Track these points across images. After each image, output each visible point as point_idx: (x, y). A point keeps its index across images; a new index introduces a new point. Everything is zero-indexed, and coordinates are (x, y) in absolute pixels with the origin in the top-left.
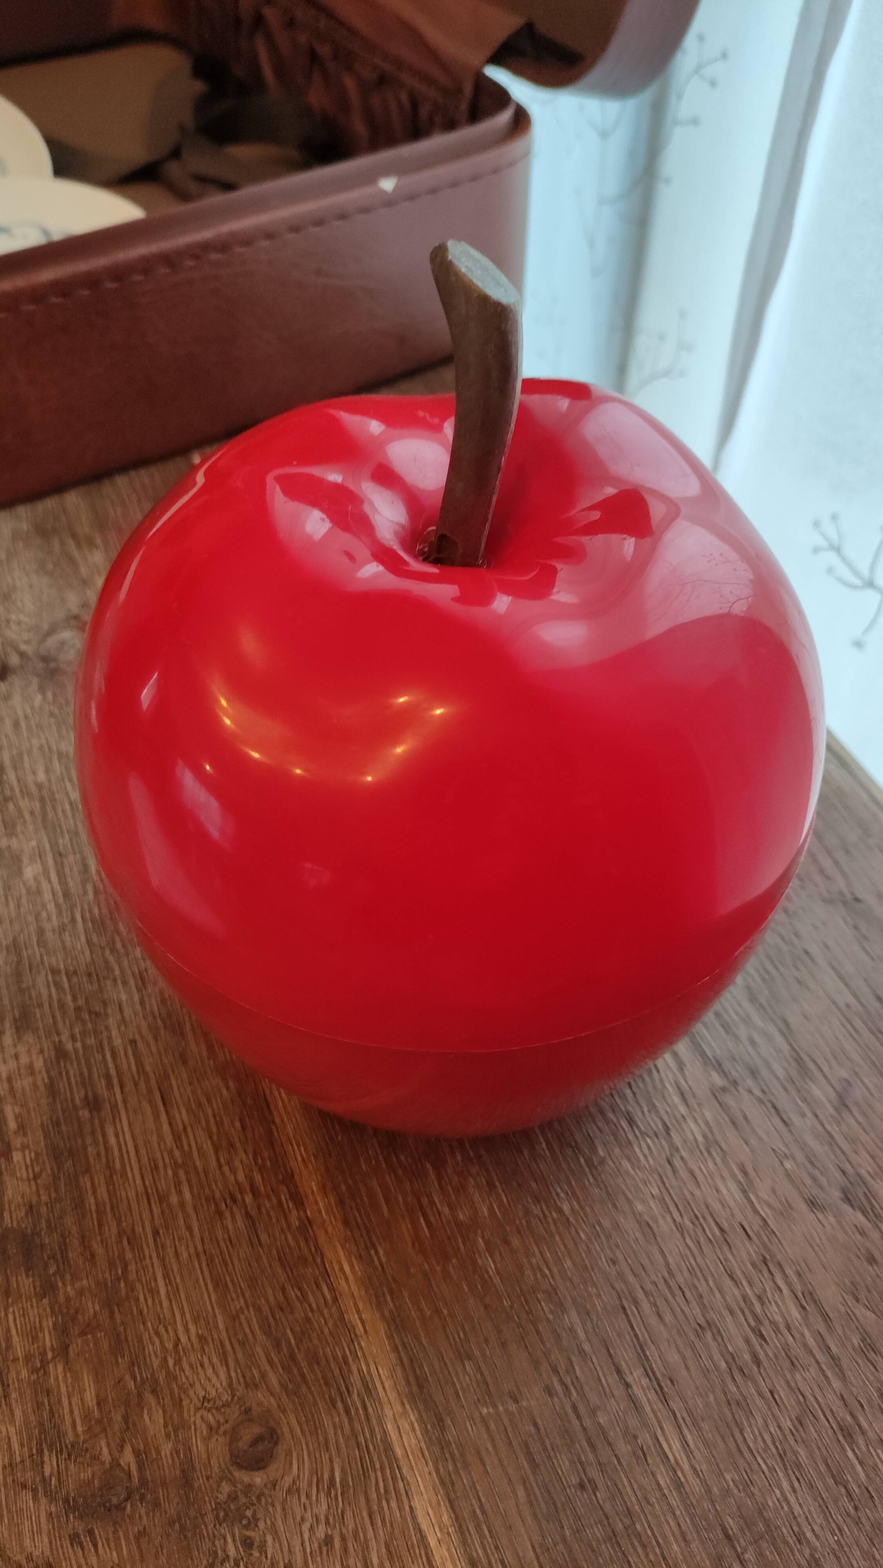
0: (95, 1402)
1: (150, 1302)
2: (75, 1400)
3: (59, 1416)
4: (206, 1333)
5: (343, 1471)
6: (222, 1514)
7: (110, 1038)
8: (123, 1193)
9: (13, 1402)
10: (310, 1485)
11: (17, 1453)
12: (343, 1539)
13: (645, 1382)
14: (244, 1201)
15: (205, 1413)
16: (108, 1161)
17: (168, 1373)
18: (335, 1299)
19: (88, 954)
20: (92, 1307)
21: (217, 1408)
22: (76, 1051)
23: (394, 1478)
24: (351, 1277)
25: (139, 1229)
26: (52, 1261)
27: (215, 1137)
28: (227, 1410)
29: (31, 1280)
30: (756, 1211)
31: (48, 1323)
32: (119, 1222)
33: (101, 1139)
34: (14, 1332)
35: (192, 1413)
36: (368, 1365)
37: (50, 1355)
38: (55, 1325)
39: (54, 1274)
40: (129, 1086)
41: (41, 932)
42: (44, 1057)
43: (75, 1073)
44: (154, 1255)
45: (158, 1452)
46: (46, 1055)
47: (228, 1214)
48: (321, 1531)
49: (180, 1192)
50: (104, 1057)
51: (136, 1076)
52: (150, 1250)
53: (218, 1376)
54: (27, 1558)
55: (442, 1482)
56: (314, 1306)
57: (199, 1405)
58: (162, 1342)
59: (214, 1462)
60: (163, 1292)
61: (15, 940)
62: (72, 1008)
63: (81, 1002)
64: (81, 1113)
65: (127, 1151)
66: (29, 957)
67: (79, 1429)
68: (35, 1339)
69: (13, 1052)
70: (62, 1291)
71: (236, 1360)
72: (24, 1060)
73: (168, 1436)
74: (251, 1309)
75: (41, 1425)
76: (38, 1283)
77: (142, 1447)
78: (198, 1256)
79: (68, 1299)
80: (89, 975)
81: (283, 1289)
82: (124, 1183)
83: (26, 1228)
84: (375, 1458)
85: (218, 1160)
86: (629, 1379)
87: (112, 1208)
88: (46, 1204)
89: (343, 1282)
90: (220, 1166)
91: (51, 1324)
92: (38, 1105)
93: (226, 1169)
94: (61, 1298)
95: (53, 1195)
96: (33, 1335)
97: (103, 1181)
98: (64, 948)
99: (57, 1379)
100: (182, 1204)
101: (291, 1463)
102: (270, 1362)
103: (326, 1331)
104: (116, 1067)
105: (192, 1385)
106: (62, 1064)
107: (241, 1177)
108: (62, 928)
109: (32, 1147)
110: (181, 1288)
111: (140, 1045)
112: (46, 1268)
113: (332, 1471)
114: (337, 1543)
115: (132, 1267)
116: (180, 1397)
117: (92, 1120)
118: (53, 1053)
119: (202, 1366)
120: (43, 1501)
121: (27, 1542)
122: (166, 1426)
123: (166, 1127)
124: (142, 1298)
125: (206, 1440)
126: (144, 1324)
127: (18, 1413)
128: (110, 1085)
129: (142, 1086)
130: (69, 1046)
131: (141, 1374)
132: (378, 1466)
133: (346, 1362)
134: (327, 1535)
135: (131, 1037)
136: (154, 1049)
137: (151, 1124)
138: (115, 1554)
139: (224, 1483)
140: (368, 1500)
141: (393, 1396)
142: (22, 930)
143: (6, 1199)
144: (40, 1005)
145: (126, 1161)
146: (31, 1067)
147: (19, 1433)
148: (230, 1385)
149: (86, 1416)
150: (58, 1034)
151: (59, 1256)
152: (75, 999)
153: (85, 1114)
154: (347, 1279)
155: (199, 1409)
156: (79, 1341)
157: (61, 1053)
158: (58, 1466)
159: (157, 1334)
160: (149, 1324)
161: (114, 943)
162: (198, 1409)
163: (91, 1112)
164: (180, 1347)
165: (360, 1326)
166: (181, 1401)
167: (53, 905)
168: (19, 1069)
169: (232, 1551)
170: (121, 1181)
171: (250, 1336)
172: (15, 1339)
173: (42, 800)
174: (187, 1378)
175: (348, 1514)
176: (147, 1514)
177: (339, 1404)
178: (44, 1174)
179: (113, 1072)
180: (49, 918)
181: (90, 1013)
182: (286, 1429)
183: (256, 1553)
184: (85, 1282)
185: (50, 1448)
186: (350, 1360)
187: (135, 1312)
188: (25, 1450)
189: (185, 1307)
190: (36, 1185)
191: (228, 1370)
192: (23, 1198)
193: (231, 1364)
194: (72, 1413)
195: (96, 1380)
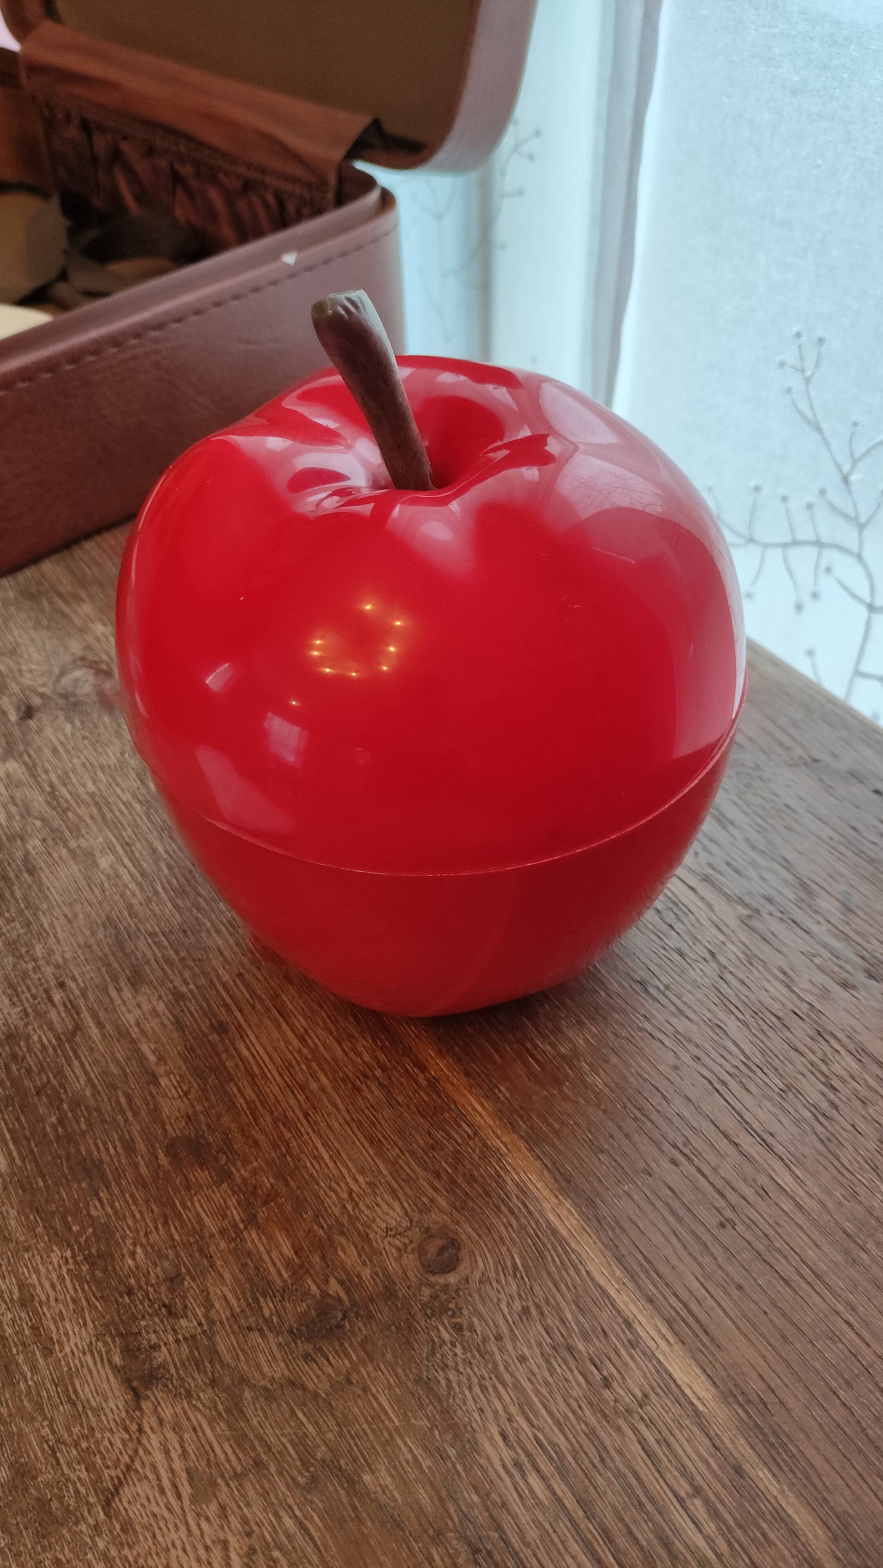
0: (292, 1252)
1: (317, 1167)
2: (274, 1255)
3: (265, 1270)
4: (373, 1180)
5: (523, 1258)
6: (429, 1312)
7: (218, 976)
8: (268, 1090)
9: (220, 1268)
10: (497, 1273)
11: (236, 1306)
12: (538, 1306)
13: (750, 1139)
14: (375, 1075)
15: (390, 1239)
16: (246, 1069)
17: (350, 1216)
18: (476, 1133)
19: (177, 915)
20: (267, 1181)
21: (400, 1234)
22: (191, 991)
23: (566, 1253)
24: (484, 1113)
25: (290, 1114)
26: (221, 1154)
27: (335, 1033)
28: (409, 1233)
29: (206, 1173)
30: (801, 999)
31: (232, 1201)
32: (271, 1113)
33: (234, 1052)
34: (203, 1215)
35: (380, 1242)
36: (518, 1174)
37: (241, 1226)
38: (239, 1202)
39: (226, 1164)
40: (247, 1009)
41: (130, 907)
42: (163, 1001)
43: (195, 1009)
44: (310, 1131)
45: (359, 1276)
46: (165, 998)
47: (364, 1087)
48: (517, 1306)
49: (317, 1080)
50: (218, 991)
51: (251, 1001)
52: (304, 1128)
53: (394, 1210)
54: (270, 1381)
55: (606, 1246)
56: (459, 1140)
57: (384, 1235)
58: (336, 1194)
59: (410, 1274)
60: (326, 1156)
61: (107, 917)
62: (177, 960)
63: (183, 954)
64: (210, 1037)
65: (261, 1058)
66: (125, 929)
67: (285, 1275)
68: (224, 1216)
69: (134, 1004)
70: (237, 1175)
71: (406, 1194)
72: (146, 1007)
73: (364, 1263)
74: (407, 1154)
75: (250, 1280)
76: (213, 1174)
77: (344, 1277)
78: (348, 1124)
79: (244, 1180)
80: (184, 932)
81: (429, 1133)
82: (266, 1083)
83: (190, 1134)
84: (546, 1241)
85: (343, 1050)
86: (737, 1140)
87: (262, 1104)
88: (202, 1112)
89: (478, 1118)
90: (346, 1054)
91: (235, 1202)
92: (171, 1039)
94: (239, 1180)
95: (206, 1104)
96: (222, 1213)
97: (246, 1084)
98: (155, 915)
99: (253, 1241)
100: (322, 1089)
101: (476, 1261)
102: (436, 1190)
103: (475, 1156)
104: (231, 997)
105: (374, 1221)
106: (182, 1004)
107: (367, 1058)
108: (149, 900)
109: (175, 1072)
110: (341, 1151)
111: (246, 976)
112: (217, 1160)
113: (513, 1258)
114: (533, 1310)
115: (294, 1143)
116: (365, 1232)
117: (222, 1040)
118: (171, 997)
119: (378, 1205)
120: (271, 1336)
121: (266, 1369)
122: (360, 1256)
123: (289, 1033)
124: (309, 1165)
125: (398, 1260)
126: (317, 1183)
127: (227, 1276)
128: (229, 1011)
129: (258, 1005)
130: (184, 989)
131: (326, 1222)
132: (549, 1246)
133: (499, 1176)
134: (523, 1307)
135: (237, 972)
136: (260, 978)
137: (276, 1034)
138: (346, 1361)
139: (423, 1288)
140: (549, 1274)
141: (546, 1193)
142: (113, 909)
143: (165, 1116)
144: (148, 963)
145: (263, 1065)
146: (155, 1012)
147: (232, 1290)
148: (406, 1214)
149: (288, 1264)
150: (171, 982)
151: (226, 1149)
152: (177, 952)
153: (214, 1037)
154: (481, 1116)
155: (385, 1237)
156: (264, 1209)
157: (178, 996)
158: (275, 1307)
159: (331, 1189)
160: (322, 1184)
161: (198, 904)
162: (383, 1238)
163: (219, 1035)
164: (354, 1195)
165: (503, 1147)
166: (367, 1235)
167: (133, 884)
168: (144, 1015)
169: (446, 1336)
170: (263, 1082)
171: (412, 1174)
172: (207, 1220)
173: (97, 804)
174: (367, 1216)
175: (536, 1287)
176: (365, 1325)
177: (504, 1208)
178: (192, 1090)
179: (229, 1001)
180: (134, 895)
181: (194, 960)
182: (464, 1237)
183: (467, 1334)
184: (255, 1164)
185: (264, 1295)
186: (502, 1174)
187: (307, 1177)
188: (242, 1302)
189: (349, 1164)
190: (188, 1099)
191: (401, 1203)
192: (179, 1112)
193: (402, 1198)
194: (275, 1265)
195: (288, 1235)
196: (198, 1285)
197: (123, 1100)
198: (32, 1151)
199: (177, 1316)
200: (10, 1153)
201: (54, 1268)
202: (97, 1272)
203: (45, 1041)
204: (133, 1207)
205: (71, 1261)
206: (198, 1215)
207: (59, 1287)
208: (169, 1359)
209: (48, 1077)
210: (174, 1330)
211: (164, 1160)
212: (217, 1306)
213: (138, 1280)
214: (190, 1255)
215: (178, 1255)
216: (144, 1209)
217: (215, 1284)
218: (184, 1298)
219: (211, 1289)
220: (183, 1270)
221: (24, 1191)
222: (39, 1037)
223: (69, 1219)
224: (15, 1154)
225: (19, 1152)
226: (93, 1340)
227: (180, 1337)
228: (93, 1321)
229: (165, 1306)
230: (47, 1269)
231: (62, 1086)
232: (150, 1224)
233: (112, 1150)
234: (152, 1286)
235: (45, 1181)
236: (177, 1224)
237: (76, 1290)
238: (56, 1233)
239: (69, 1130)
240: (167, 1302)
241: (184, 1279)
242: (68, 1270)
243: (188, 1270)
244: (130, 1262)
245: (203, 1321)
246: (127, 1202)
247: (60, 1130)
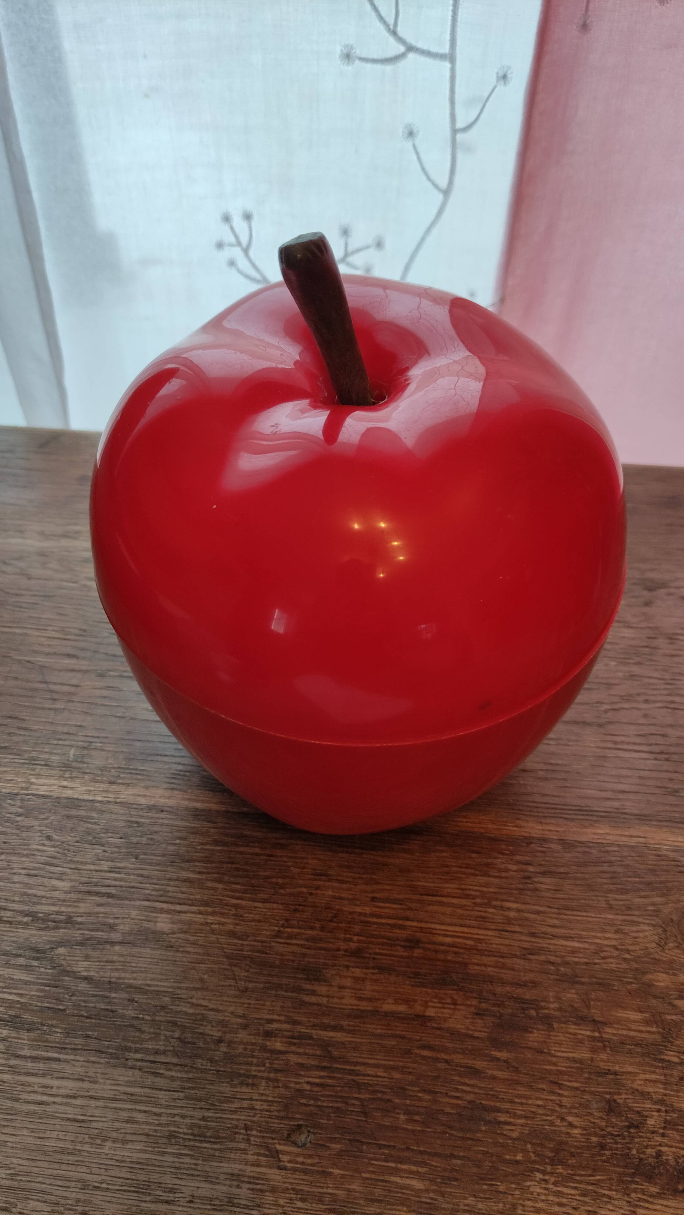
0: (638, 1014)
1: (581, 955)
2: (633, 1027)
3: (642, 1041)
4: (615, 928)
7: (360, 914)
8: (494, 946)
9: (621, 1070)
11: (658, 1077)
14: (532, 872)
15: (667, 947)
16: (465, 948)
17: (634, 961)
18: (619, 845)
20: (571, 995)
21: (666, 939)
25: (525, 945)
26: (526, 1012)
27: (478, 873)
28: (668, 934)
29: (535, 1031)
31: (573, 1028)
32: (515, 956)
33: (444, 948)
34: (571, 1055)
35: (665, 955)
36: (665, 845)
37: (597, 1034)
38: (575, 1024)
39: (537, 1014)
40: (409, 913)
41: (232, 934)
42: (353, 967)
43: (379, 949)
46: (351, 965)
47: (536, 886)
49: (509, 909)
50: (375, 923)
51: (403, 907)
52: (543, 943)
53: (646, 931)
56: (619, 859)
57: (661, 948)
58: (612, 957)
60: (577, 944)
64: (415, 955)
65: (462, 932)
67: (654, 1029)
68: (581, 1042)
69: (336, 989)
70: (552, 1012)
71: (639, 916)
72: (348, 982)
73: (674, 974)
74: (609, 895)
75: (643, 1055)
76: (540, 1027)
78: (560, 914)
79: (560, 1009)
81: (602, 872)
82: (486, 943)
83: (493, 1022)
85: (495, 877)
87: (503, 957)
88: (480, 1002)
90: (500, 877)
91: (574, 1027)
93: (503, 874)
94: (558, 1013)
95: (475, 995)
97: (478, 957)
99: (614, 1035)
100: (519, 911)
103: (636, 858)
104: (387, 919)
105: (647, 948)
106: (368, 955)
107: (514, 867)
108: (237, 916)
109: (428, 999)
111: (378, 895)
112: (530, 1017)
115: (552, 959)
116: (652, 959)
117: (426, 948)
118: (353, 959)
119: (636, 938)
123: (455, 901)
124: (576, 960)
126: (595, 964)
127: (630, 1069)
128: (402, 927)
129: (412, 905)
130: (353, 945)
131: (629, 978)
136: (386, 888)
137: (448, 910)
142: (222, 948)
143: (464, 1031)
144: (306, 954)
145: (469, 936)
146: (360, 978)
147: (645, 1072)
148: (653, 925)
149: (647, 1023)
150: (339, 950)
151: (525, 1006)
152: (311, 929)
153: (417, 952)
154: (609, 834)
155: (663, 949)
156: (593, 1011)
157: (356, 953)
158: (674, 1051)
159: (605, 958)
160: (597, 961)
162: (663, 950)
163: (419, 948)
164: (619, 947)
165: (640, 839)
166: (655, 958)
168: (355, 989)
170: (484, 945)
171: (626, 903)
172: (576, 1055)
174: (641, 950)
178: (455, 997)
181: (331, 921)
184: (551, 994)
185: (661, 1053)
186: (659, 853)
187: (585, 967)
188: (657, 1071)
189: (593, 934)
190: (460, 1005)
191: (644, 923)
192: (468, 1018)
193: (640, 920)
194: (641, 1031)
195: (625, 1008)
196: (627, 1094)
197: (425, 1053)
198: (421, 1152)
199: (642, 1123)
200: (412, 1172)
201: (545, 1195)
202: (570, 1162)
203: (317, 1081)
204: (530, 1102)
205: (547, 1177)
206: (568, 1059)
207: (564, 1201)
208: (674, 1150)
209: (356, 1099)
210: (653, 1132)
211: (502, 1055)
212: (651, 1090)
213: (595, 1135)
214: (598, 1084)
215: (592, 1093)
216: (537, 1094)
217: (633, 1081)
218: (630, 1109)
219: (635, 1086)
220: (608, 1096)
221: (456, 1179)
222: (308, 1083)
223: (508, 1157)
224: (413, 1168)
225: (415, 1164)
226: (626, 1198)
227: (661, 1131)
228: (610, 1190)
229: (629, 1127)
230: (543, 1201)
231: (374, 1092)
232: (553, 1098)
233: (466, 1088)
234: (607, 1126)
235: (458, 1157)
236: (566, 1077)
237: (576, 1188)
238: (514, 1175)
239: (422, 1110)
240: (626, 1124)
241: (615, 1101)
242: (555, 1184)
243: (610, 1093)
244: (576, 1131)
245: (657, 1107)
246: (522, 1104)
247: (417, 1118)
